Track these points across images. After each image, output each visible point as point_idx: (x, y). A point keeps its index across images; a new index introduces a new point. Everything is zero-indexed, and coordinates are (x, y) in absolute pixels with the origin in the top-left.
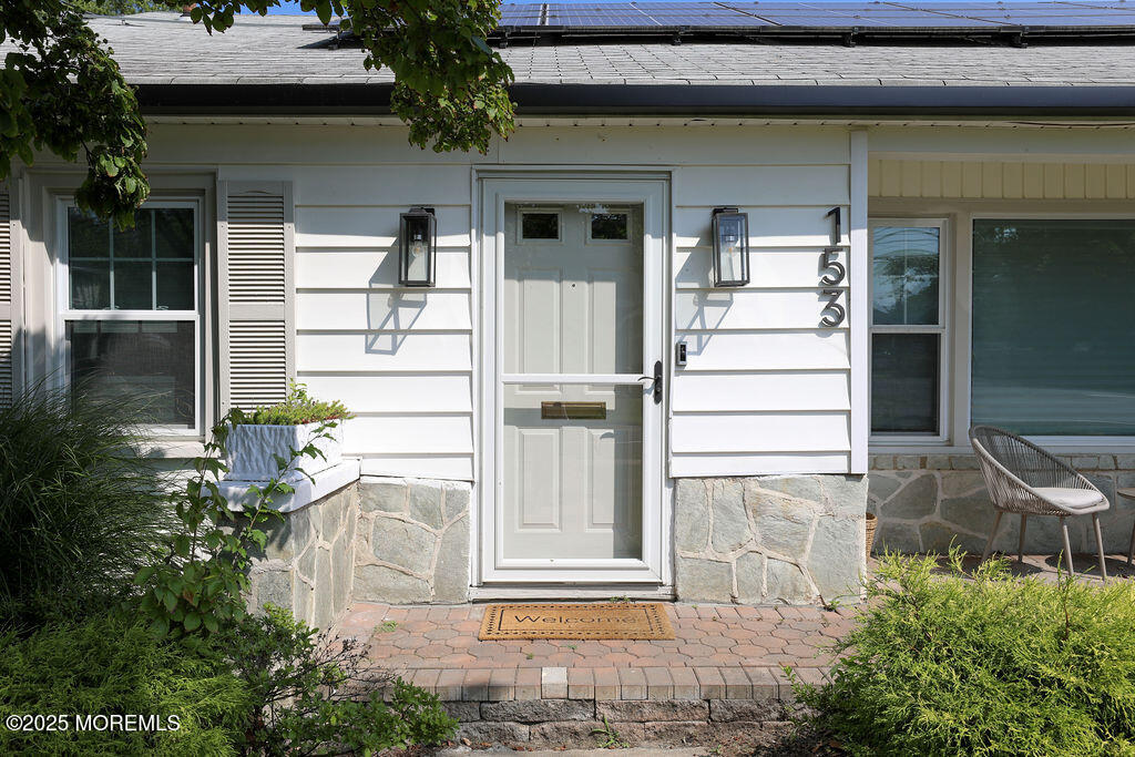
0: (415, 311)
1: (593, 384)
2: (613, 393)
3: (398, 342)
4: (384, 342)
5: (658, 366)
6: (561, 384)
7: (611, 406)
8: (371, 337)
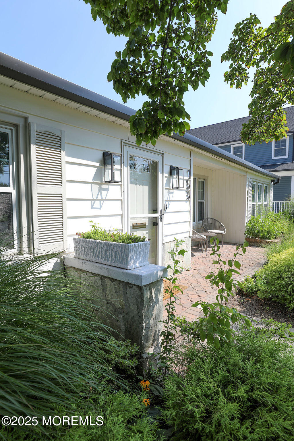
0: (106, 192)
1: (144, 217)
2: (148, 219)
3: (102, 204)
4: (97, 204)
5: (161, 211)
6: (137, 218)
7: (147, 224)
8: (93, 202)
